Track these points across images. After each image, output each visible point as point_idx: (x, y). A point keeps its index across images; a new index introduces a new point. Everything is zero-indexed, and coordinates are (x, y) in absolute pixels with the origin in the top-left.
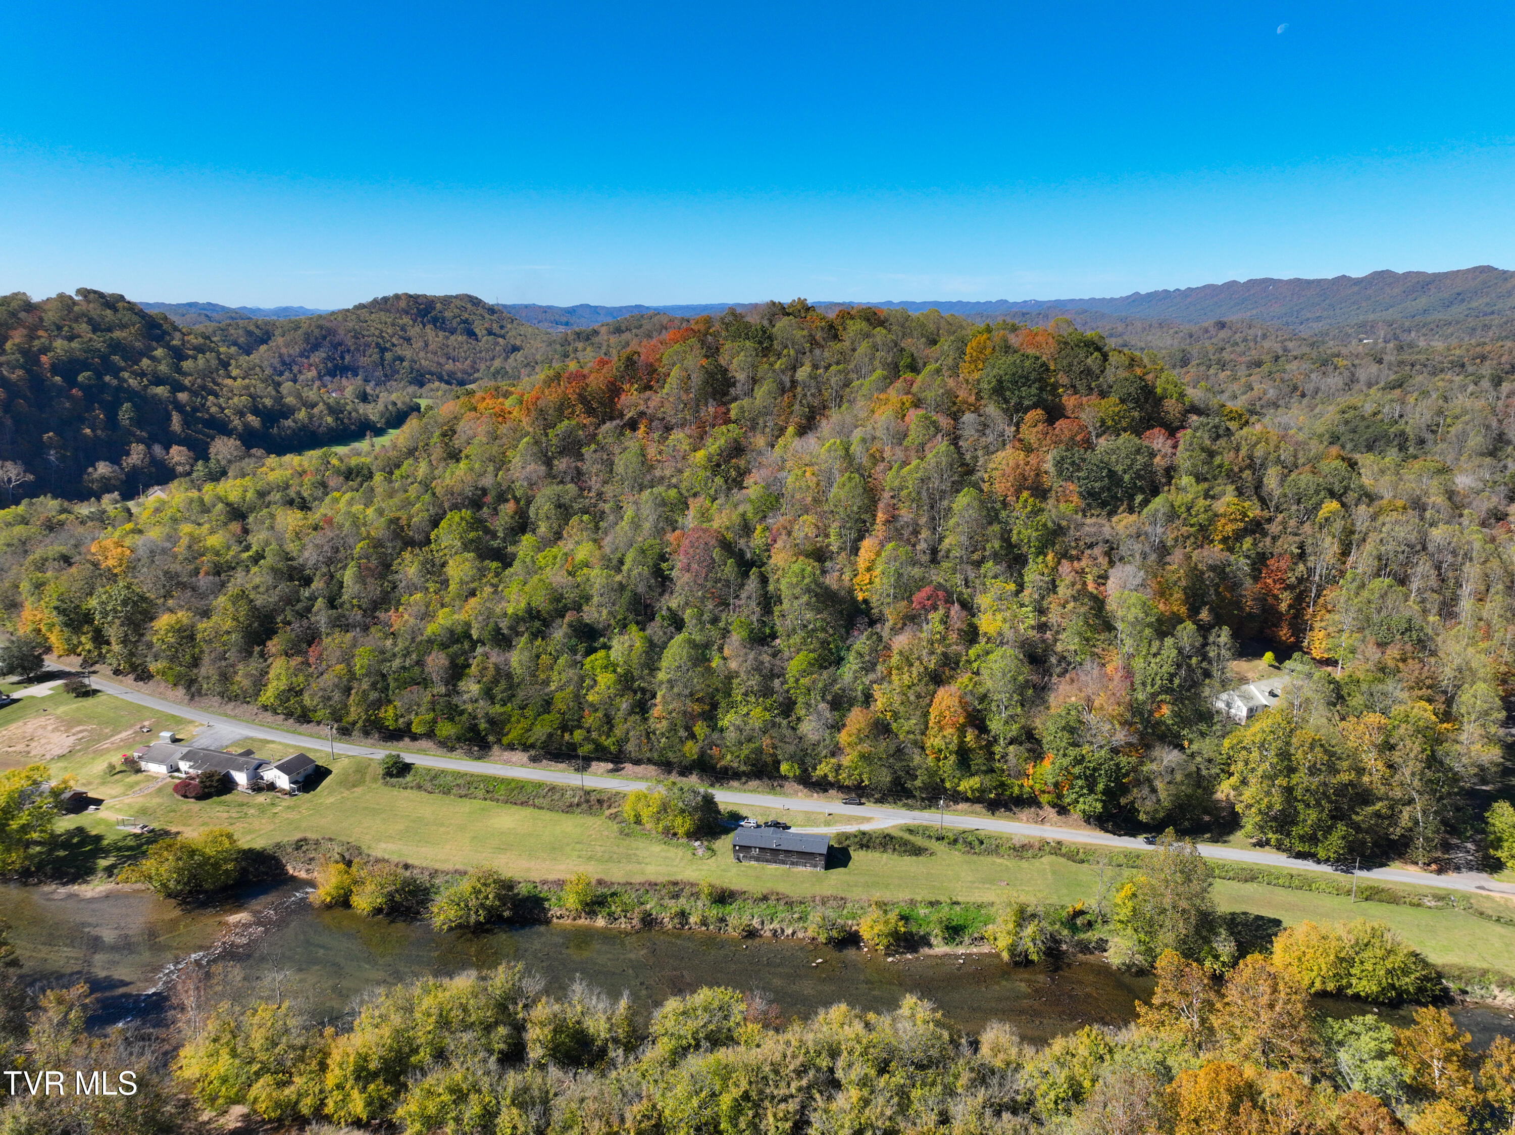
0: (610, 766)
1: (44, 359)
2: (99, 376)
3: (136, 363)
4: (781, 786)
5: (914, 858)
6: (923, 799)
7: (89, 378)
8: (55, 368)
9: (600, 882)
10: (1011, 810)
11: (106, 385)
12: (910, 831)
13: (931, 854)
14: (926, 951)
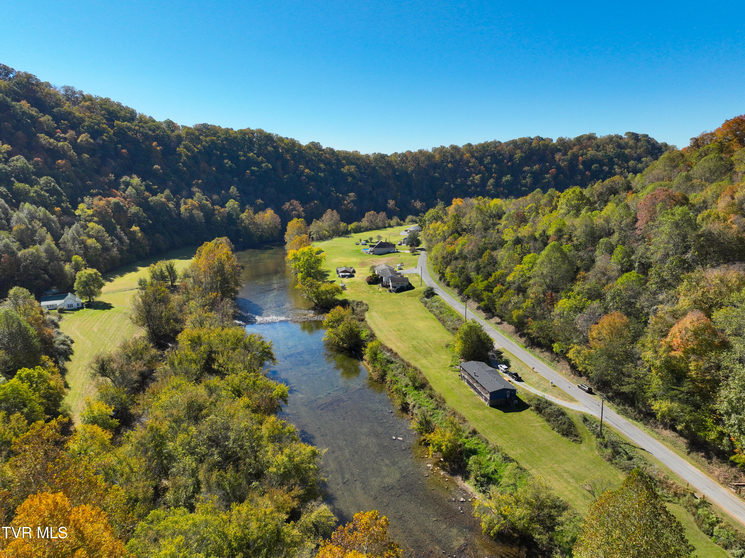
0: (500, 320)
1: (580, 158)
2: (601, 166)
3: (627, 162)
4: (558, 362)
5: (560, 435)
6: (640, 412)
7: (596, 167)
8: (584, 163)
9: (396, 354)
10: (708, 457)
11: (603, 170)
12: (585, 420)
13: (575, 441)
14: (459, 480)
